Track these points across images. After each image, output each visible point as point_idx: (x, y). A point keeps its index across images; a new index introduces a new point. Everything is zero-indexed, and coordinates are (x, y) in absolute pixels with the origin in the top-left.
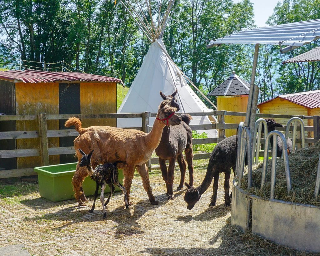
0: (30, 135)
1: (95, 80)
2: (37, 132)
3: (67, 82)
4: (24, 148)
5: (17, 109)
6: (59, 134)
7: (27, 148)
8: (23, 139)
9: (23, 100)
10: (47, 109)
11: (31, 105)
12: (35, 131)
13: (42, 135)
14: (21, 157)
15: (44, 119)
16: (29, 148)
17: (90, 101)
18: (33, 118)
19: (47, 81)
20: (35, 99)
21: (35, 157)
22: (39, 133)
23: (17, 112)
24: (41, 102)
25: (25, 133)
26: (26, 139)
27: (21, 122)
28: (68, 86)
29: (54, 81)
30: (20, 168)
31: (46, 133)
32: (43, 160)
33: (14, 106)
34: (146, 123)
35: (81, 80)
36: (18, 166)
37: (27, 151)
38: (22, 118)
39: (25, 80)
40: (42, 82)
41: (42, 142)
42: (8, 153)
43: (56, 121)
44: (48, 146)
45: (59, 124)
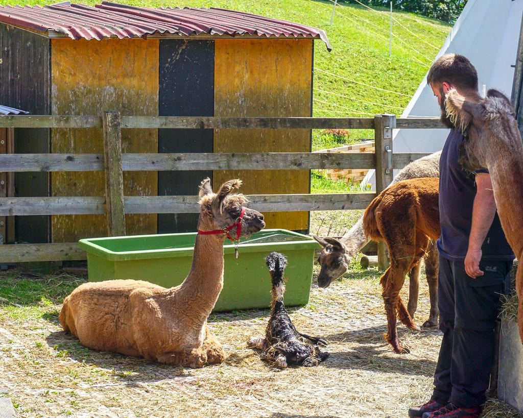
0: (82, 163)
1: (248, 32)
2: (98, 158)
3: (175, 37)
4: (70, 194)
5: (54, 100)
6: (153, 163)
7: (76, 195)
8: (68, 173)
9: (68, 79)
10: (129, 102)
11: (89, 92)
12: (94, 155)
13: (110, 165)
14: (60, 216)
15: (116, 126)
16: (82, 195)
17: (239, 83)
18: (90, 122)
19: (126, 35)
20: (100, 79)
21: (97, 216)
22: (103, 159)
23: (54, 108)
24: (113, 85)
25: (70, 159)
26: (75, 172)
27: (63, 133)
28: (184, 47)
29: (145, 36)
30: (58, 240)
31: (119, 160)
32: (112, 224)
33: (47, 95)
34: (384, 143)
35: (213, 32)
36: (53, 236)
37: (74, 200)
38: (62, 123)
39: (73, 31)
40: (114, 38)
41: (108, 180)
42: (28, 204)
43: (149, 132)
44: (122, 192)
45: (156, 140)
